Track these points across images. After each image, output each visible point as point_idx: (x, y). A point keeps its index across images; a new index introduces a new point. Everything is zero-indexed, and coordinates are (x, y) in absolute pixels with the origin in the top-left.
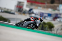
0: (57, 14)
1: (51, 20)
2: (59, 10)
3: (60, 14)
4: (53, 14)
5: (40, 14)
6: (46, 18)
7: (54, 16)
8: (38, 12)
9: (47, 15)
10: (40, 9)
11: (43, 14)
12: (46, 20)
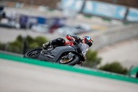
0: (57, 19)
1: (45, 33)
2: (61, 10)
3: (65, 19)
4: (50, 19)
5: (21, 19)
6: (34, 28)
7: (51, 23)
8: (14, 15)
9: (34, 21)
10: (19, 8)
11: (26, 18)
12: (34, 31)
